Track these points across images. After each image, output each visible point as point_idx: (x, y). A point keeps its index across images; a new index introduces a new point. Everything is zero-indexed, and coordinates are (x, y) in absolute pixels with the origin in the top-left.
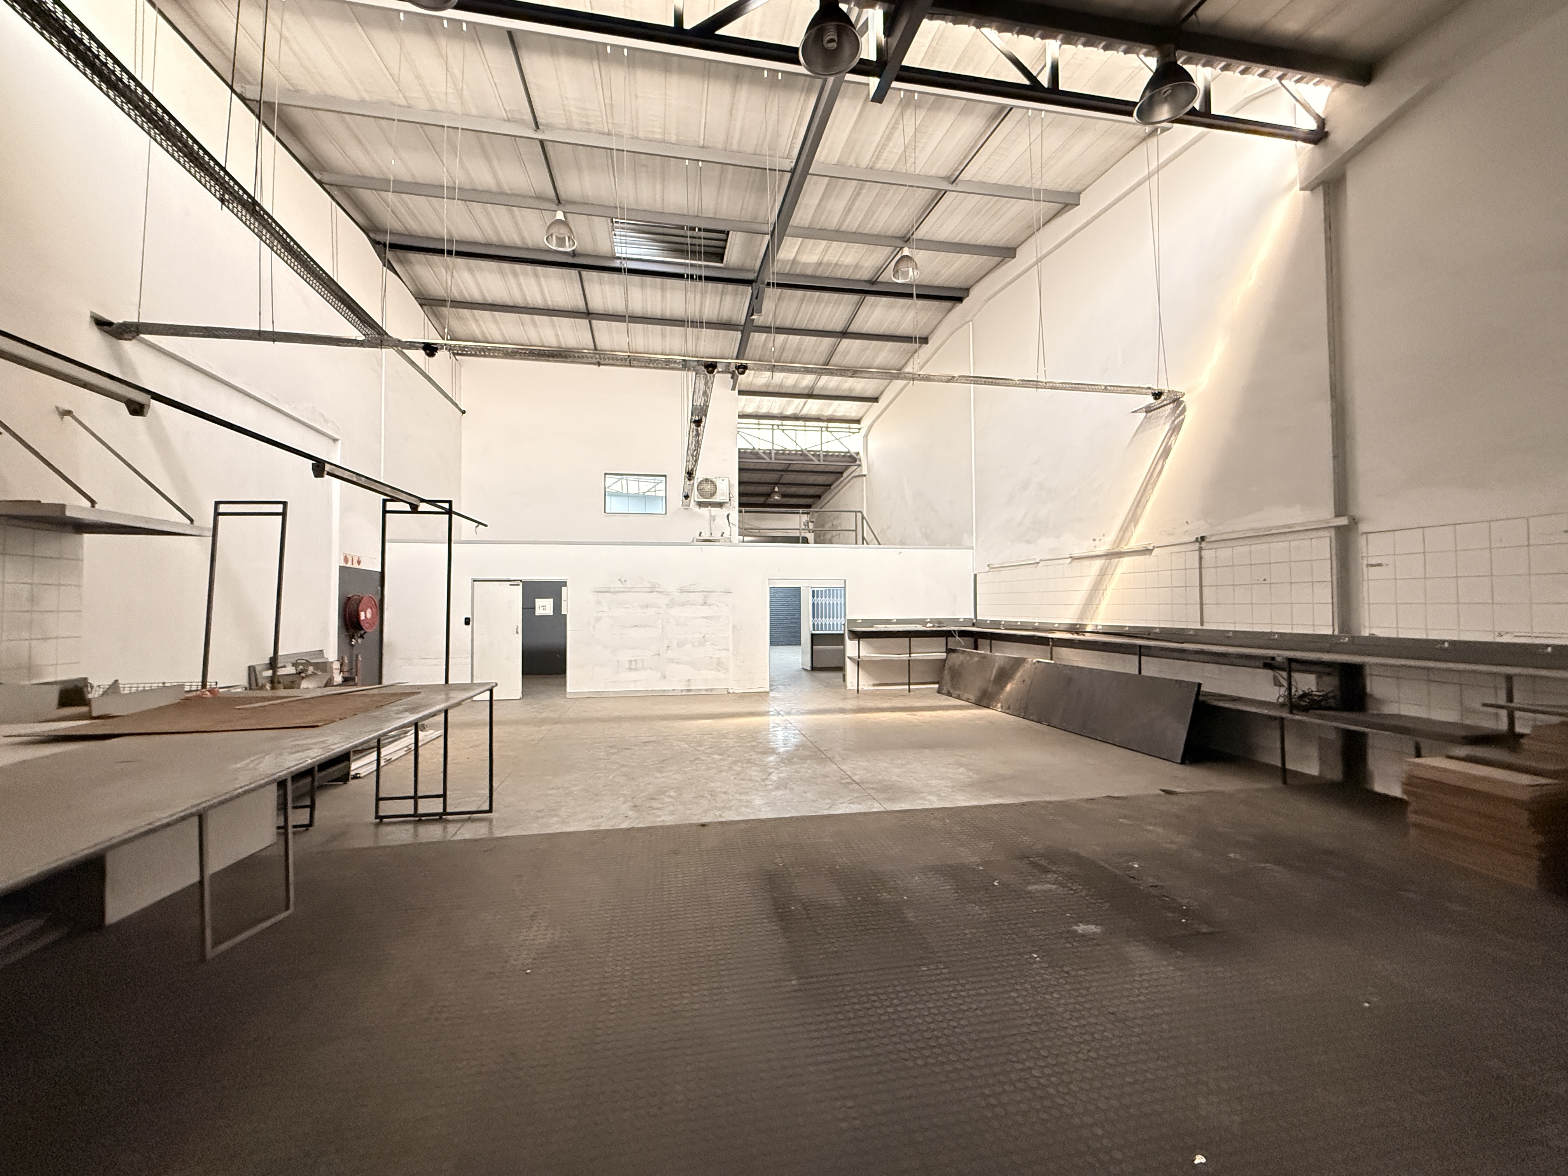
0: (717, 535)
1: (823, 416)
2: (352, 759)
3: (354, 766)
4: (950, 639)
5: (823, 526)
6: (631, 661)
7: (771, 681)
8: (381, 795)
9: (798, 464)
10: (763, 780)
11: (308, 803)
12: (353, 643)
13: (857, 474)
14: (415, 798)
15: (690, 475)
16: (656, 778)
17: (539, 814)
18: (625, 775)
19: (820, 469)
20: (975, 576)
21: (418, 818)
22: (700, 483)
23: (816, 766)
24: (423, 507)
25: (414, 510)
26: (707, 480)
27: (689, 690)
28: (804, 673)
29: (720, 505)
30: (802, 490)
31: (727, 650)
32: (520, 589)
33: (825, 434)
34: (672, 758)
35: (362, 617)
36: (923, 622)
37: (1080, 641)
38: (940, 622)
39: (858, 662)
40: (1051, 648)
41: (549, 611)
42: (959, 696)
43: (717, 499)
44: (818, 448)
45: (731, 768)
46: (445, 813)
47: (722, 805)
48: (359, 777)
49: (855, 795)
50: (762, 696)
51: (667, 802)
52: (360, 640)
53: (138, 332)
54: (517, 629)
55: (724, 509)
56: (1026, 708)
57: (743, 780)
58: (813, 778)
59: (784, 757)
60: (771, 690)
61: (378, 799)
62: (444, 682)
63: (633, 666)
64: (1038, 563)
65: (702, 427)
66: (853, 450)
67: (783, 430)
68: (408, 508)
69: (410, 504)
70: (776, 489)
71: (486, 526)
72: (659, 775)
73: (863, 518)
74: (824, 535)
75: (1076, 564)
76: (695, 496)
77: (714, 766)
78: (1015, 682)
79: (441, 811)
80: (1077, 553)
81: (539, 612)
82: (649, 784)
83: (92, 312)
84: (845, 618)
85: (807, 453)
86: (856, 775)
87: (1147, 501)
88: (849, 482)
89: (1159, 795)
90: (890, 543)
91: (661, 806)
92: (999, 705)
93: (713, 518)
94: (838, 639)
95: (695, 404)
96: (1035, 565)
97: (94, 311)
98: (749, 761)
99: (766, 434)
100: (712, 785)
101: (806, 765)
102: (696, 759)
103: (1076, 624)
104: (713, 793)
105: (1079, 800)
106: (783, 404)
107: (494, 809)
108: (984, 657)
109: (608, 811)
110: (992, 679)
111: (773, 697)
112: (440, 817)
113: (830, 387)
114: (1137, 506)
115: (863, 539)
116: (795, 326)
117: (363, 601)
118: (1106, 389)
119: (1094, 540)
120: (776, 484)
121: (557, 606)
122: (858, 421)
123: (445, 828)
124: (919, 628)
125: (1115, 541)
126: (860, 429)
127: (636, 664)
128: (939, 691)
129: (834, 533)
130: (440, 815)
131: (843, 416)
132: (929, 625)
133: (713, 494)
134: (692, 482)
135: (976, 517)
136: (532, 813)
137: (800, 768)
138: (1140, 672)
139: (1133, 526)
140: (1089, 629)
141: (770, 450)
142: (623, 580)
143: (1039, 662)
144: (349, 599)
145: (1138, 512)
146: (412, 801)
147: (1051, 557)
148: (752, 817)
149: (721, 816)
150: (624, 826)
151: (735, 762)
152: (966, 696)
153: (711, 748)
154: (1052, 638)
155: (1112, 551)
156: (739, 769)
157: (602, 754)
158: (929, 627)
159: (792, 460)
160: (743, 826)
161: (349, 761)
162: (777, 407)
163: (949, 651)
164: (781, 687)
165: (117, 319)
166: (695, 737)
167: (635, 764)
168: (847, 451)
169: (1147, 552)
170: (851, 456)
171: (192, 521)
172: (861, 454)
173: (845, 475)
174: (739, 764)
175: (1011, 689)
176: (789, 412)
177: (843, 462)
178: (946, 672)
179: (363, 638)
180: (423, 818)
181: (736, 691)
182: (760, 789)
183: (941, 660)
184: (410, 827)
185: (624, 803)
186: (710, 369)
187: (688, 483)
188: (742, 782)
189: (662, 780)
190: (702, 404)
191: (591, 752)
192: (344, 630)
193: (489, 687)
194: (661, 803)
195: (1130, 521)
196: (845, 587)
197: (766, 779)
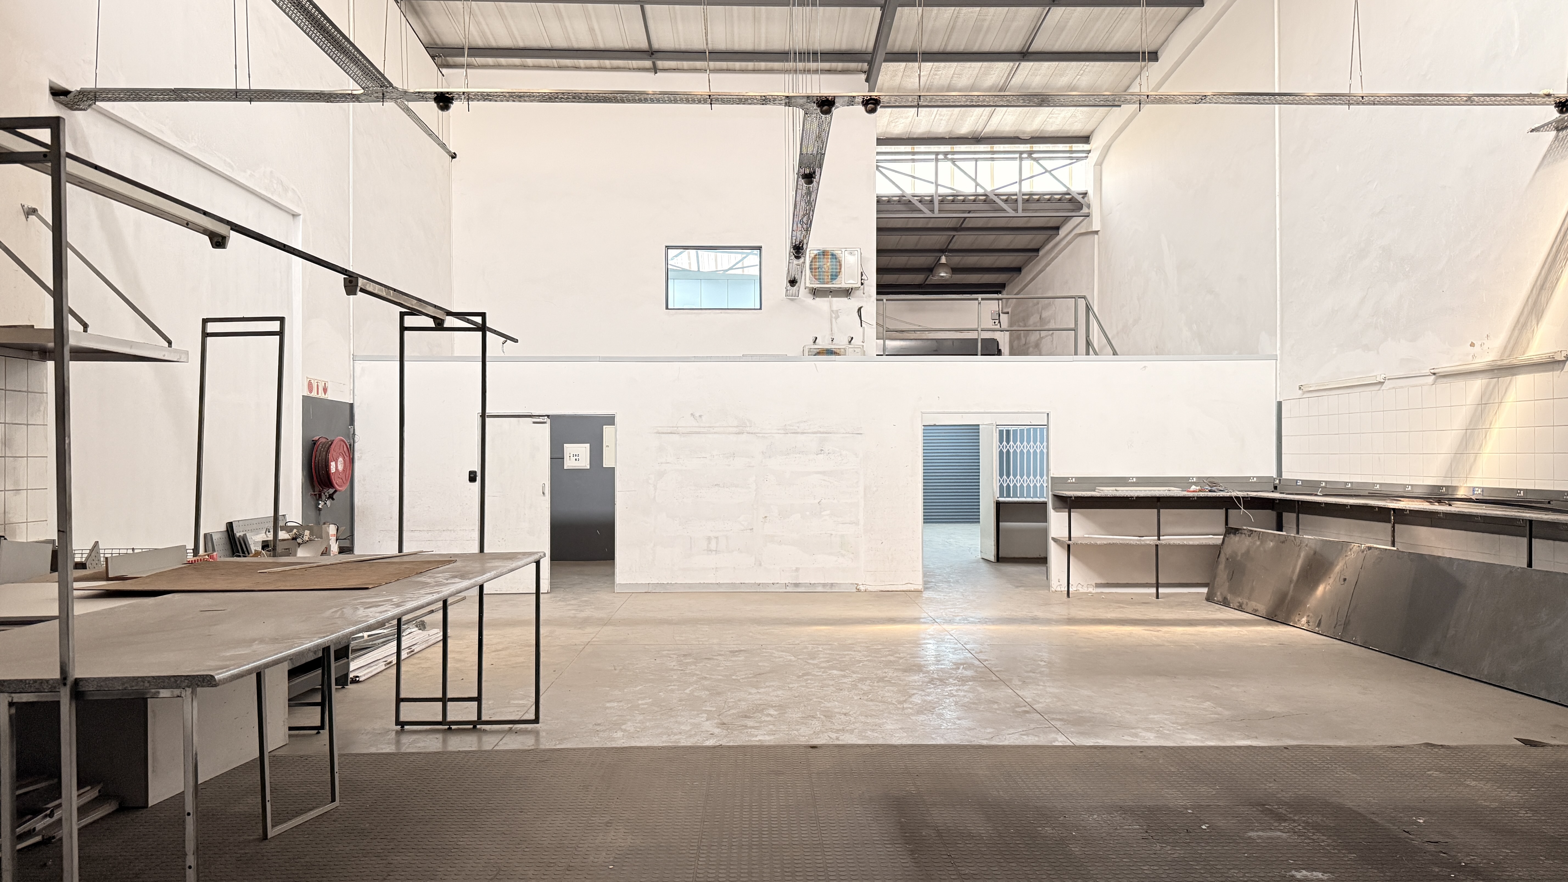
0: (841, 342)
1: (1024, 133)
2: (351, 657)
3: (353, 666)
4: (1231, 512)
5: (1025, 320)
6: (709, 539)
7: (927, 575)
8: (403, 695)
9: (982, 216)
10: (900, 703)
11: (318, 699)
12: (320, 506)
13: (1083, 231)
14: (444, 700)
15: (798, 250)
16: (750, 694)
17: (598, 728)
18: (707, 690)
19: (1020, 223)
20: (1280, 404)
21: (447, 727)
22: (814, 258)
23: (981, 690)
24: (450, 322)
25: (439, 326)
26: (824, 253)
27: (796, 585)
28: (984, 565)
29: (847, 293)
30: (988, 260)
31: (857, 523)
32: (546, 429)
33: (1027, 163)
34: (770, 672)
35: (333, 469)
36: (1183, 482)
37: (1447, 515)
38: (1213, 482)
39: (1069, 546)
40: (1394, 527)
41: (584, 463)
42: (1241, 606)
43: (844, 282)
44: (1014, 189)
45: (854, 686)
46: (480, 721)
47: (841, 727)
48: (358, 682)
49: (1032, 726)
50: (910, 596)
51: (765, 721)
52: (328, 503)
53: (96, 99)
54: (544, 487)
55: (852, 299)
56: (1346, 624)
57: (872, 700)
58: (974, 703)
59: (935, 676)
60: (926, 589)
61: (399, 700)
62: (476, 550)
63: (713, 546)
64: (1381, 383)
65: (815, 183)
66: (1076, 188)
67: (953, 161)
68: (430, 323)
69: (434, 318)
70: (943, 260)
71: (516, 341)
72: (754, 691)
73: (1088, 308)
74: (1026, 337)
75: (1445, 386)
76: (807, 280)
77: (831, 683)
78: (1331, 581)
79: (474, 718)
80: (1446, 365)
81: (569, 463)
82: (739, 700)
83: (50, 81)
84: (1047, 476)
85: (995, 198)
86: (1039, 702)
87: (1558, 280)
88: (1069, 243)
89: (1514, 747)
90: (1138, 351)
91: (758, 725)
92: (1304, 620)
93: (835, 314)
94: (1037, 511)
95: (804, 152)
96: (1378, 387)
97: (51, 79)
98: (881, 679)
99: (925, 169)
100: (829, 705)
101: (966, 688)
102: (804, 675)
103: (1440, 487)
104: (829, 715)
105: (1375, 747)
106: (954, 117)
107: (541, 720)
108: (1284, 541)
109: (688, 728)
110: (1295, 577)
111: (927, 599)
112: (475, 725)
113: (1034, 85)
114: (1542, 287)
115: (1088, 343)
116: (949, 49)
117: (333, 446)
118: (1470, 100)
119: (1472, 345)
120: (942, 251)
121: (597, 454)
122: (1086, 139)
123: (480, 741)
124: (1176, 492)
125: (1505, 348)
126: (1089, 152)
127: (717, 543)
128: (1209, 598)
129: (1043, 333)
130: (474, 724)
131: (1058, 131)
132: (1193, 488)
133: (835, 276)
134: (802, 260)
135: (1282, 304)
136: (591, 726)
137: (957, 691)
138: (1530, 565)
139: (1534, 322)
140: (1461, 494)
141: (932, 196)
142: (697, 415)
143: (1370, 548)
144: (314, 443)
145: (1543, 299)
146: (440, 704)
147: (1401, 374)
148: (881, 742)
149: (837, 739)
150: (711, 742)
151: (861, 680)
152: (1253, 604)
153: (828, 661)
154: (1394, 509)
155: (1499, 363)
156: (865, 688)
157: (674, 663)
158: (1193, 491)
159: (969, 212)
160: (869, 750)
161: (348, 658)
162: (943, 123)
163: (1230, 531)
164: (945, 585)
165: (74, 86)
166: (806, 648)
167: (720, 677)
168: (1064, 190)
169: (1556, 366)
170: (1072, 200)
171: (170, 343)
172: (1091, 193)
173: (1063, 232)
174: (868, 682)
175: (1324, 592)
176: (964, 129)
177: (1057, 210)
178: (1222, 566)
179: (333, 499)
180: (453, 727)
181: (870, 588)
182: (893, 712)
183: (1214, 546)
184: (440, 736)
185: (707, 720)
186: (825, 108)
187: (796, 262)
188: (871, 703)
189: (758, 696)
190: (815, 152)
191: (658, 661)
192: (310, 487)
193: (536, 557)
194: (757, 722)
195: (1530, 313)
196: (1047, 425)
197: (905, 701)
